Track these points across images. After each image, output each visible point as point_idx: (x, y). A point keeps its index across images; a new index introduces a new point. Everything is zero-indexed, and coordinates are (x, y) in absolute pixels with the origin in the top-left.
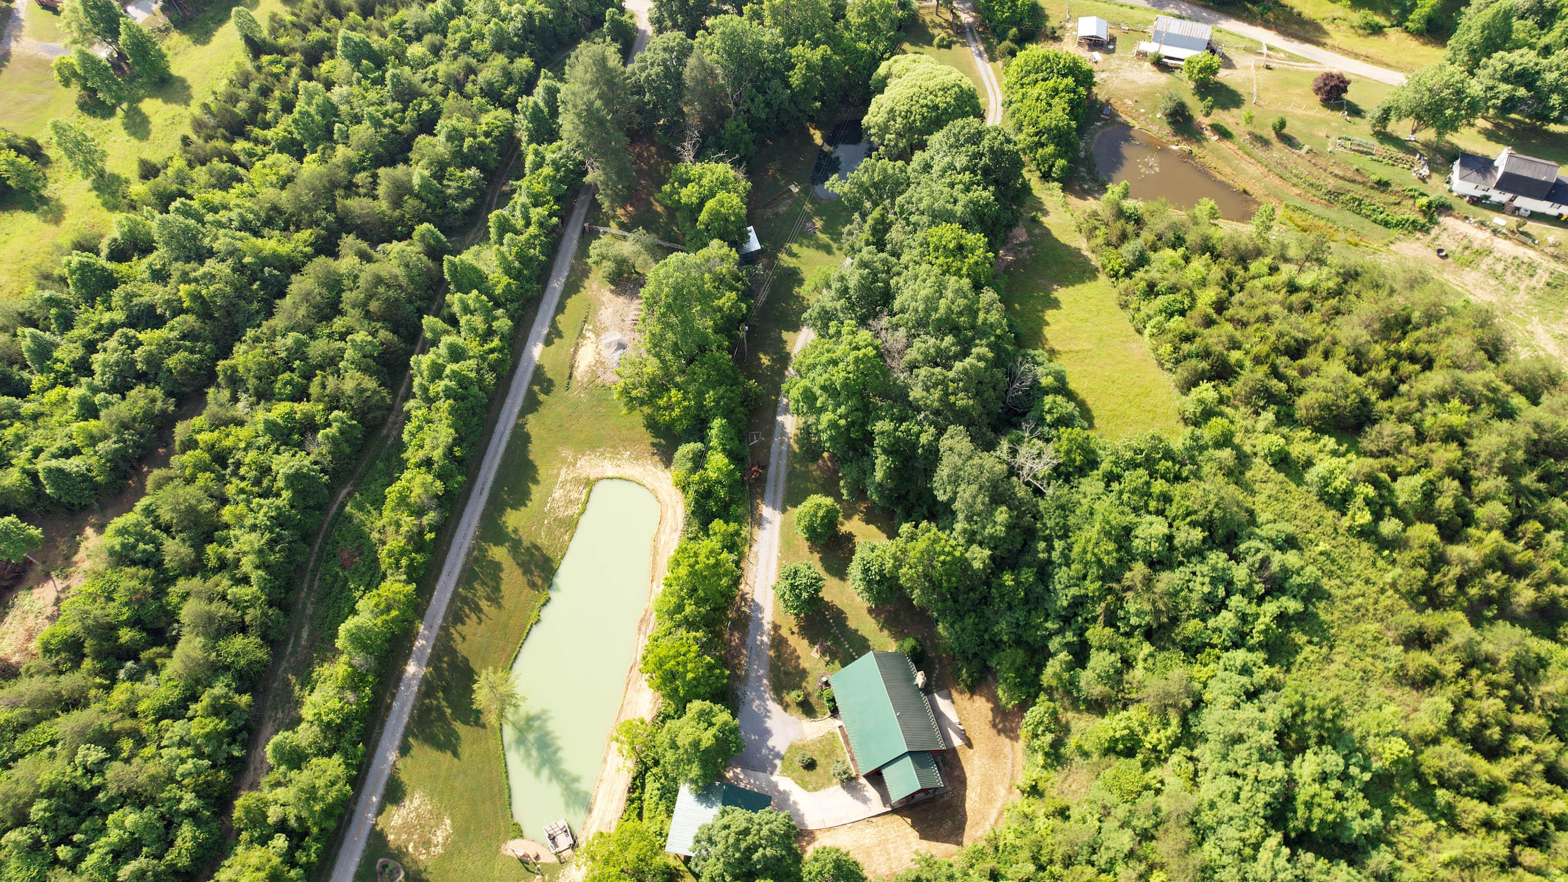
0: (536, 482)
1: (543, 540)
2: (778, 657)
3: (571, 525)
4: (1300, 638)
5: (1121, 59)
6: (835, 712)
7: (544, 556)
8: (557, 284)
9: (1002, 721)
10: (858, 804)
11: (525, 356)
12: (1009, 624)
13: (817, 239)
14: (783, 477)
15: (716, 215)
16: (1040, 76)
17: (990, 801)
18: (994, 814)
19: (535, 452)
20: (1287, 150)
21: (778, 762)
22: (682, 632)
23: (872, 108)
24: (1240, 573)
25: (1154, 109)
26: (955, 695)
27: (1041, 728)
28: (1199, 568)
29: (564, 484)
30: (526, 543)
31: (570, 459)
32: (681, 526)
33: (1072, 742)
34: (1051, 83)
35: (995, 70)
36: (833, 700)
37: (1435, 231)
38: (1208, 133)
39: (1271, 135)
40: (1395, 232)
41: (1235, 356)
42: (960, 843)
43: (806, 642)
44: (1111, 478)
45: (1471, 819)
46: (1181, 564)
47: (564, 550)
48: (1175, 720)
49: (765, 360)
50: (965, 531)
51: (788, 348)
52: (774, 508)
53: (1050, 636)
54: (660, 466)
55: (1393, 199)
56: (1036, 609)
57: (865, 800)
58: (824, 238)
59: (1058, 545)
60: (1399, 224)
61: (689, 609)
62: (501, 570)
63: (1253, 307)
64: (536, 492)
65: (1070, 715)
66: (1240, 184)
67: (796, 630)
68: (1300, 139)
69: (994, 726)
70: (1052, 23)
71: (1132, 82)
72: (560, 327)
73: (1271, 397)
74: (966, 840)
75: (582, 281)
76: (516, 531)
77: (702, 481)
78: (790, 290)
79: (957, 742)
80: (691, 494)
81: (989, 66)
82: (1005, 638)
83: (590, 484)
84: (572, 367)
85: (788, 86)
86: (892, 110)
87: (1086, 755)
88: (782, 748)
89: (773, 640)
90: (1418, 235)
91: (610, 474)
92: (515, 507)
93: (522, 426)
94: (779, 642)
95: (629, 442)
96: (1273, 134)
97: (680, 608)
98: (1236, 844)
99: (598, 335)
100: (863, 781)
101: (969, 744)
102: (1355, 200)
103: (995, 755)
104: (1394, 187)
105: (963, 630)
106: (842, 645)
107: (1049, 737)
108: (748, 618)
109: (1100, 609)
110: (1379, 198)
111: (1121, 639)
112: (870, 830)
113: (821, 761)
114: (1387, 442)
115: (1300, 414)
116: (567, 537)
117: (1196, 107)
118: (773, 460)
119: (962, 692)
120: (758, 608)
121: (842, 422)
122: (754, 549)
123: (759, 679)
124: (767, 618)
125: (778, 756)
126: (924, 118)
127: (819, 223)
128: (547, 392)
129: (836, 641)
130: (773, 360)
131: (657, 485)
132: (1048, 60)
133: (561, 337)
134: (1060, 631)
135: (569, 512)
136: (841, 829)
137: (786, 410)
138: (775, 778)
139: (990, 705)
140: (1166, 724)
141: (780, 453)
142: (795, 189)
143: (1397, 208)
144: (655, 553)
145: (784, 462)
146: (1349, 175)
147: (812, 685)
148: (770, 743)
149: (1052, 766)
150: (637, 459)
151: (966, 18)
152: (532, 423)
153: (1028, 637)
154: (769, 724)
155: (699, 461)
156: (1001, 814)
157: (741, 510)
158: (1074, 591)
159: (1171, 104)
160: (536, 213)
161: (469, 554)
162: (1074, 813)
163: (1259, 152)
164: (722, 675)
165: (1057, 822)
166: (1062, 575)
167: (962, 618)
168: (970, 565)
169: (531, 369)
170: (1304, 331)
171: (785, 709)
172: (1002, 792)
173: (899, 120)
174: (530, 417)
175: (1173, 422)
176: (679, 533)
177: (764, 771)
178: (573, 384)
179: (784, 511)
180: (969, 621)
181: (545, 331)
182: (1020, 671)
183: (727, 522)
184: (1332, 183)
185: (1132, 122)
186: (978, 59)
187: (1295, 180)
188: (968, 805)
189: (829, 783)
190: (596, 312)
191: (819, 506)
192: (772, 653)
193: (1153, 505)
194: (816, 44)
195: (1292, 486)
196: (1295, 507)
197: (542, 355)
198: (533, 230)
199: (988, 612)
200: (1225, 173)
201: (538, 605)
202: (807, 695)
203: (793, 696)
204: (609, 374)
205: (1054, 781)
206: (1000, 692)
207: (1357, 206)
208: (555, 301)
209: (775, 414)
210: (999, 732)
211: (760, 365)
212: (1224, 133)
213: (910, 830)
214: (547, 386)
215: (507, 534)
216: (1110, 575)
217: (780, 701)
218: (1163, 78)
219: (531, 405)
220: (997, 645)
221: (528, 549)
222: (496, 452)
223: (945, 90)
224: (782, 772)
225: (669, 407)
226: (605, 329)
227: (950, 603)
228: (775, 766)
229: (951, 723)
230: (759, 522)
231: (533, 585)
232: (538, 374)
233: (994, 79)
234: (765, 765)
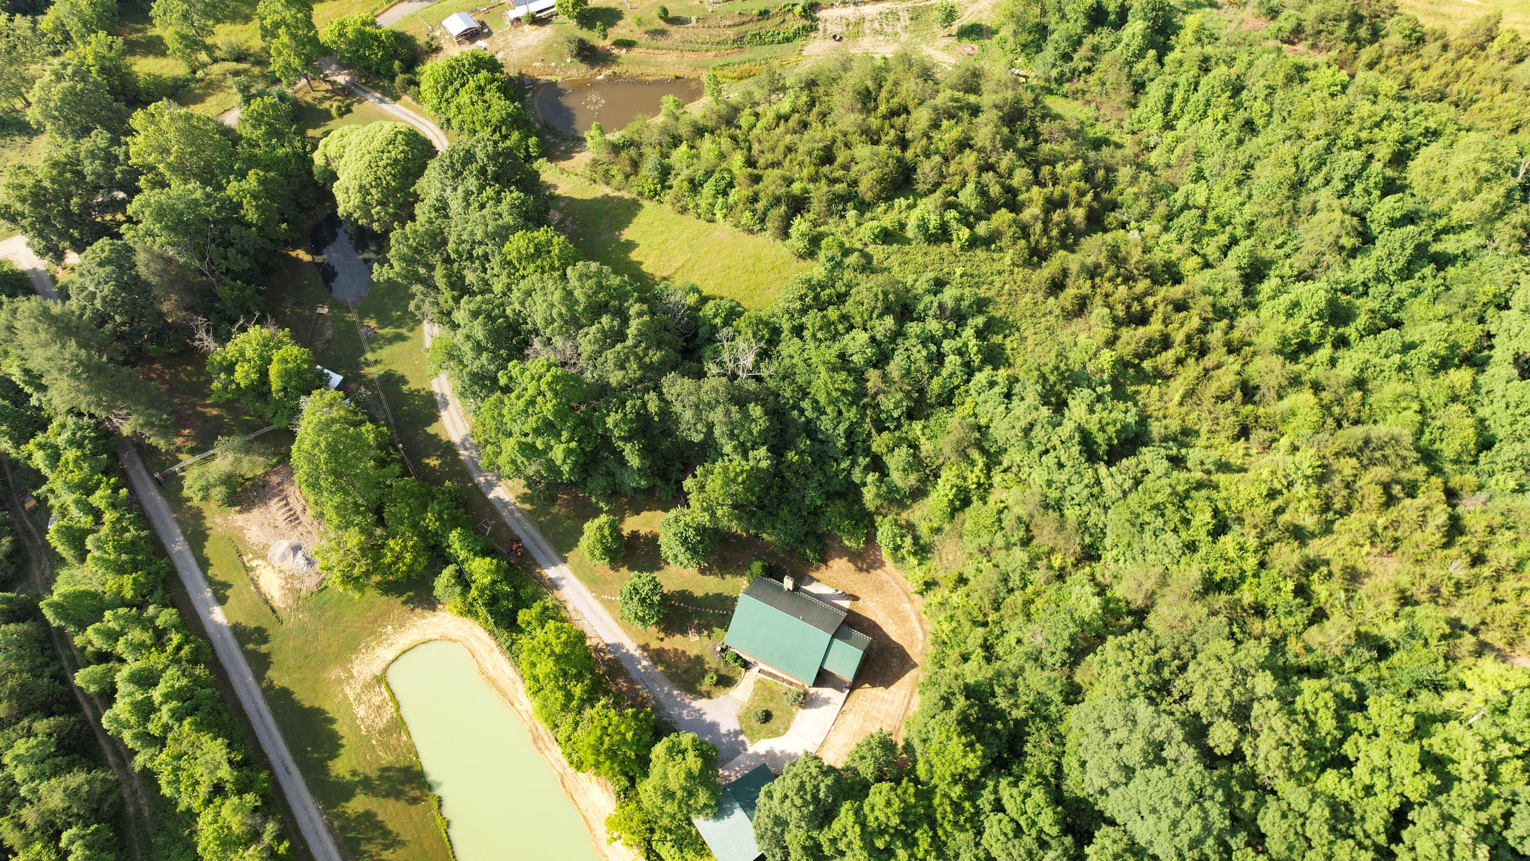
0: (332, 721)
1: (386, 759)
2: (668, 666)
3: (398, 725)
4: (998, 339)
5: (502, 35)
6: (746, 665)
7: (400, 770)
8: (178, 546)
9: (863, 561)
10: (824, 708)
11: (210, 630)
12: (815, 490)
13: (383, 337)
14: (538, 537)
15: (287, 375)
16: (457, 84)
17: (905, 620)
18: (916, 625)
19: (305, 697)
20: (682, 28)
21: (742, 738)
22: (588, 712)
23: (340, 197)
24: (933, 326)
25: (561, 57)
26: (815, 575)
27: (898, 539)
28: (907, 344)
29: (358, 698)
30: (374, 774)
31: (343, 675)
32: (493, 644)
33: (923, 530)
34: (472, 84)
35: (407, 105)
36: (738, 657)
37: (821, 26)
38: (615, 51)
39: (662, 25)
40: (798, 42)
41: (796, 188)
42: (915, 665)
43: (678, 636)
44: (798, 331)
45: (1169, 366)
46: (893, 350)
47: (412, 749)
48: (975, 455)
49: (434, 462)
50: (735, 448)
51: (444, 438)
52: (555, 565)
53: (849, 473)
54: (428, 614)
55: (778, 20)
56: (824, 463)
57: (826, 701)
58: (388, 331)
59: (806, 404)
60: (796, 35)
61: (578, 690)
62: (375, 815)
63: (773, 150)
64: (340, 728)
65: (904, 515)
66: (670, 74)
67: (662, 635)
68: (684, 15)
69: (861, 570)
70: (422, 40)
71: (527, 47)
72: (220, 578)
73: (843, 199)
74: (916, 659)
75: (201, 525)
76: (354, 773)
77: (482, 592)
78: (400, 392)
79: (846, 604)
80: (482, 611)
81: (397, 105)
82: (819, 503)
83: (381, 679)
84: (266, 601)
85: (248, 225)
86: (361, 187)
87: (938, 530)
88: (734, 725)
89: (651, 658)
90: (813, 34)
91: (391, 657)
92: (334, 755)
93: (271, 686)
94: (658, 656)
95: (381, 618)
96: (663, 23)
97: (569, 697)
98: (1086, 492)
99: (264, 557)
100: (813, 690)
101: (855, 598)
102: (754, 36)
103: (879, 588)
104: (773, 11)
105: (785, 523)
106: (707, 614)
107: (909, 540)
108: (616, 661)
109: (868, 425)
110: (769, 25)
111: (897, 434)
112: (849, 718)
113: (770, 706)
114: (932, 178)
115: (869, 196)
116: (404, 738)
117: (594, 38)
118: (518, 532)
119: (818, 569)
120: (617, 647)
121: (573, 445)
122: (570, 607)
123: (669, 694)
124: (631, 647)
125: (737, 733)
126: (394, 176)
127: (373, 324)
128: (265, 640)
129: (700, 615)
130: (440, 457)
131: (441, 630)
132: (453, 68)
133: (230, 586)
134: (854, 464)
135: (387, 716)
136: (831, 737)
137: (491, 485)
138: (751, 750)
139: (845, 559)
140: (973, 463)
141: (518, 520)
142: (325, 311)
143: (785, 26)
144: (492, 682)
145: (528, 526)
146: (737, 20)
147: (713, 662)
148: (723, 730)
149: (923, 558)
150: (401, 626)
151: (342, 79)
152: (277, 677)
153: (835, 486)
154: (708, 718)
155: (463, 580)
156: (920, 621)
157: (529, 590)
158: (842, 428)
159: (573, 46)
160: (99, 499)
161: (331, 830)
162: (969, 572)
163: (663, 42)
164: (648, 715)
165: (962, 590)
166: (825, 423)
167: (777, 515)
168: (758, 469)
169: (229, 635)
170: (821, 141)
171: (710, 697)
172: (908, 606)
173: (373, 191)
174: (271, 674)
175: (795, 264)
176: (497, 650)
177: (739, 753)
178: (283, 615)
179: (564, 560)
180: (785, 513)
181: (209, 593)
182: (849, 515)
183: (528, 607)
184: (731, 33)
185: (553, 78)
186: (383, 106)
187: (704, 47)
188: (894, 637)
189: (792, 715)
190: (242, 540)
191: (600, 528)
192: (660, 668)
193: (841, 328)
194: (242, 175)
195: (907, 248)
196: (920, 259)
197: (227, 615)
198: (109, 516)
199: (792, 495)
200: (651, 72)
201: (435, 812)
202: (717, 671)
203: (707, 683)
204: (307, 580)
205: (935, 567)
206: (847, 543)
207: (759, 39)
208: (192, 561)
209: (483, 496)
210: (868, 571)
211: (433, 469)
212: (629, 44)
213: (874, 690)
214: (261, 635)
215: (349, 783)
216: (858, 396)
217: (701, 695)
218: (547, 31)
219: (260, 663)
220: (816, 512)
221: (380, 777)
222: (268, 730)
223: (392, 142)
224: (752, 742)
225: (399, 558)
226: (266, 547)
227: (760, 513)
228: (743, 742)
229: (830, 596)
230: (553, 585)
231: (415, 801)
232: (240, 633)
233: (412, 113)
234: (736, 749)
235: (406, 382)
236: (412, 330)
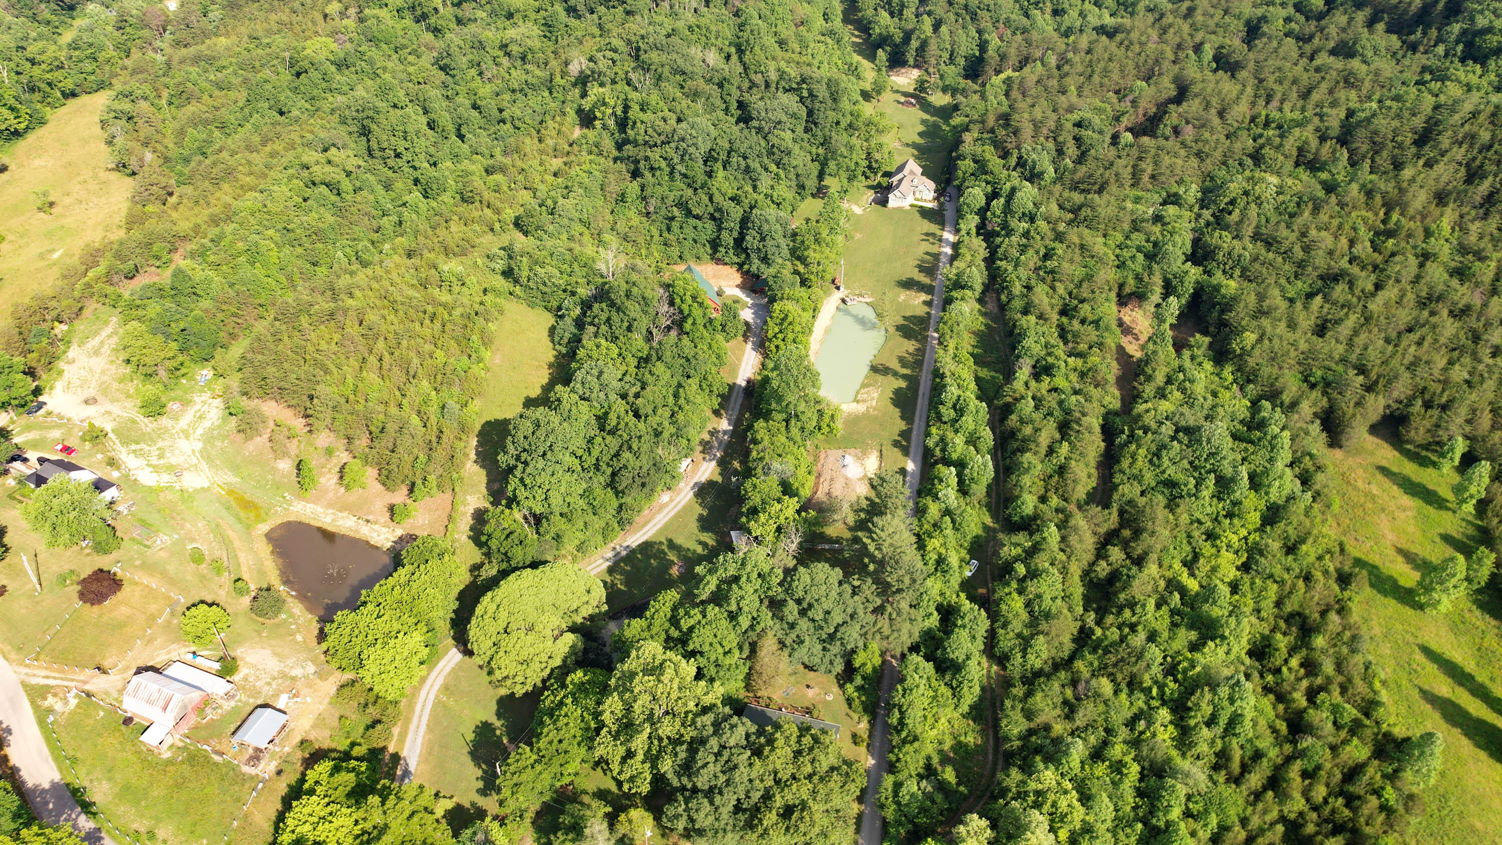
0: (890, 399)
1: (879, 378)
3: (864, 386)
7: (878, 373)
11: (919, 463)
19: (897, 412)
29: (872, 399)
30: (889, 376)
47: (866, 377)
49: (736, 464)
51: (718, 470)
62: (900, 366)
64: (889, 395)
76: (896, 379)
83: (856, 401)
84: (881, 457)
88: (747, 310)
89: (747, 338)
92: (900, 389)
93: (907, 424)
94: (744, 336)
116: (866, 381)
122: (754, 371)
124: (749, 347)
125: (749, 307)
127: (674, 570)
128: (895, 442)
133: (894, 473)
135: (866, 389)
137: (725, 432)
152: (902, 425)
169: (911, 455)
174: (904, 429)
178: (878, 448)
181: (908, 479)
189: (727, 295)
197: (906, 463)
201: (876, 359)
204: (853, 454)
209: (733, 431)
215: (901, 378)
219: (905, 435)
222: (921, 410)
224: (748, 302)
228: (751, 305)
232: (906, 451)
233: (412, 727)
234: (754, 306)
235: (701, 516)
236: (661, 543)
